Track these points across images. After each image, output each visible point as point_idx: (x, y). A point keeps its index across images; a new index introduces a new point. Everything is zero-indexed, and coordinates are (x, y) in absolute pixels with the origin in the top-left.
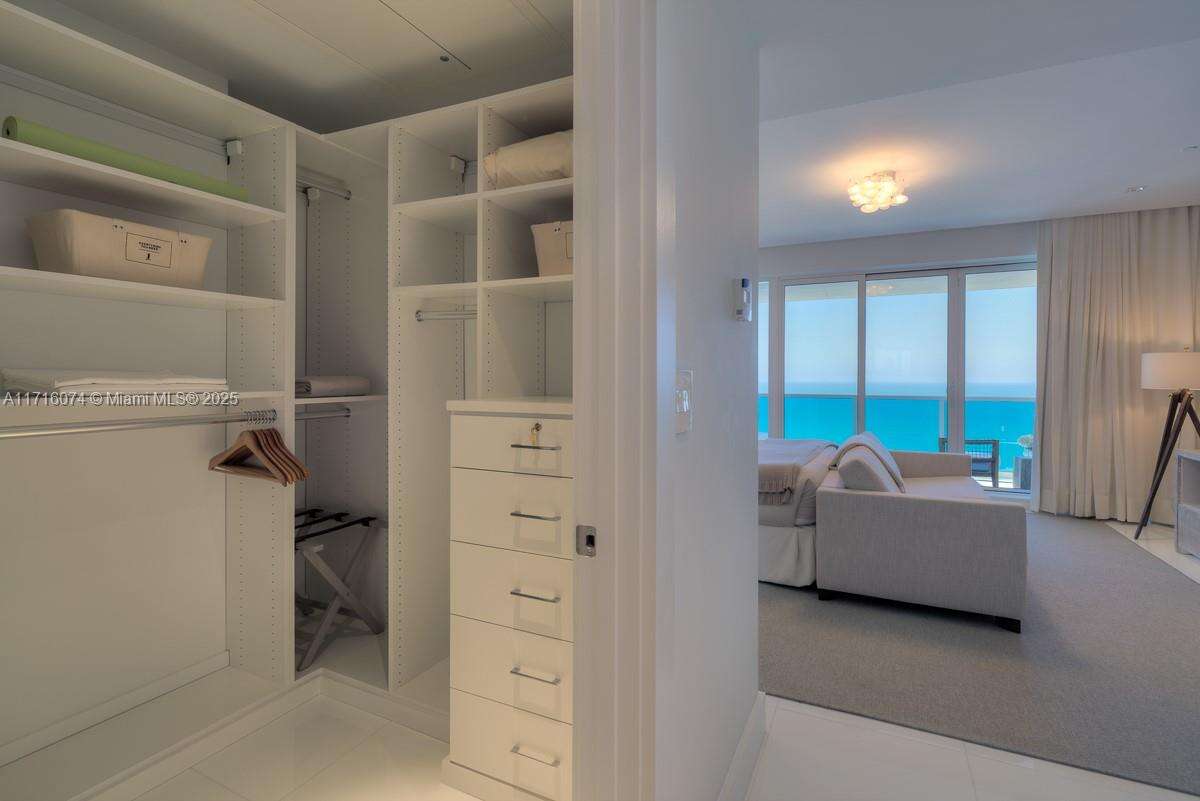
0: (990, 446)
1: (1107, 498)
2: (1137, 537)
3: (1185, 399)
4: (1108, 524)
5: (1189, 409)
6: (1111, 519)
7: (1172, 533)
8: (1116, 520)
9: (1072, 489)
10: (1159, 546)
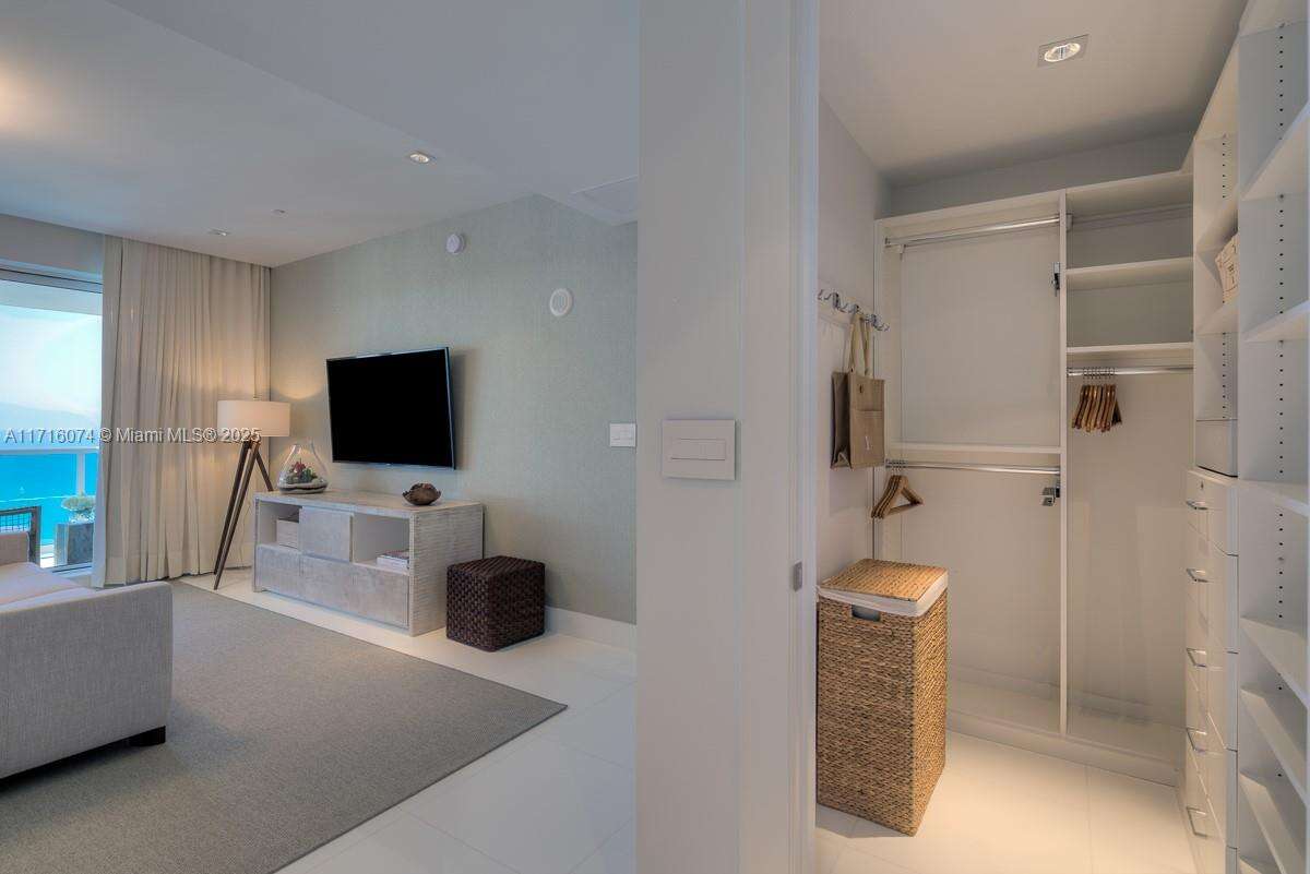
0: (28, 516)
1: (180, 554)
2: (216, 588)
3: (254, 446)
4: (181, 580)
5: (257, 456)
6: (184, 575)
7: (249, 575)
8: (189, 574)
9: (144, 551)
10: (238, 589)
